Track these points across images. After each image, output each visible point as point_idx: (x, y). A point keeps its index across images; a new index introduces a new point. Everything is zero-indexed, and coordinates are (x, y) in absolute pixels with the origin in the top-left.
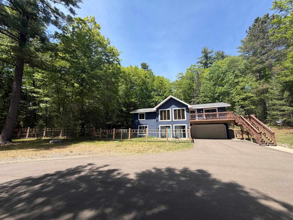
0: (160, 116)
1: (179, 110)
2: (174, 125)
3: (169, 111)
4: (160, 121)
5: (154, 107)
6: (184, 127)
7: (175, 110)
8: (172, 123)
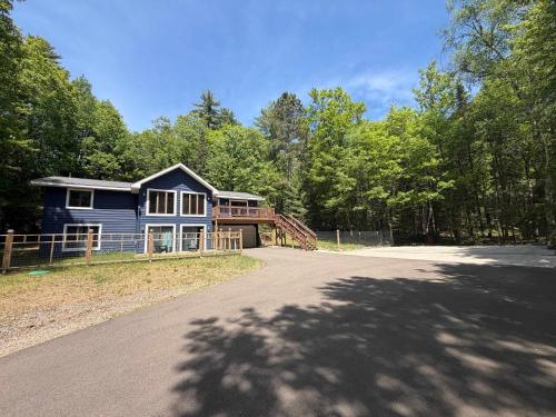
0: (148, 203)
1: (193, 196)
2: (181, 225)
3: (171, 195)
4: (148, 214)
5: (134, 180)
6: (199, 229)
7: (186, 196)
8: (178, 220)
